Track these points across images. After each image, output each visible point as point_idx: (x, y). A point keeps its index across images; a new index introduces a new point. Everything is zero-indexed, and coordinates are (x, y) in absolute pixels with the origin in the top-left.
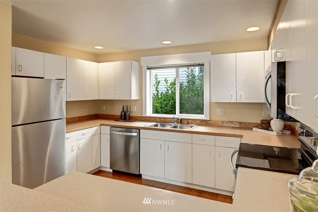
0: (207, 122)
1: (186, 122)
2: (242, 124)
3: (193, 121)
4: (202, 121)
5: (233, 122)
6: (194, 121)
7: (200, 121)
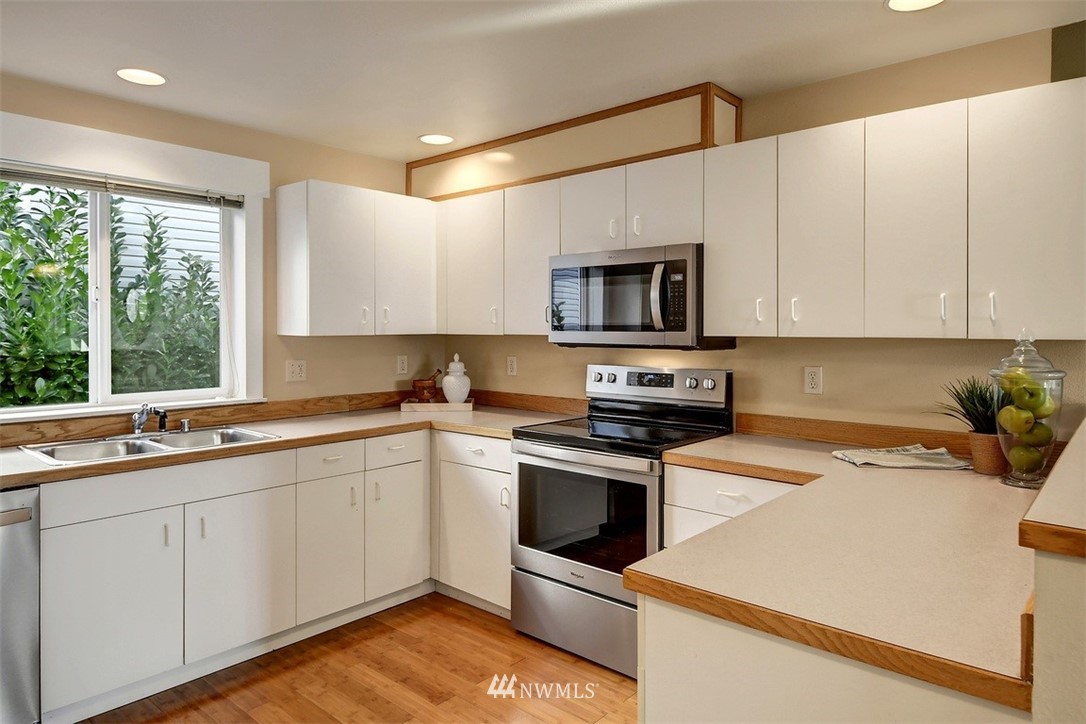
0: (254, 411)
1: (186, 421)
2: (355, 402)
3: (201, 414)
4: (240, 410)
5: (333, 398)
6: (209, 414)
7: (232, 409)
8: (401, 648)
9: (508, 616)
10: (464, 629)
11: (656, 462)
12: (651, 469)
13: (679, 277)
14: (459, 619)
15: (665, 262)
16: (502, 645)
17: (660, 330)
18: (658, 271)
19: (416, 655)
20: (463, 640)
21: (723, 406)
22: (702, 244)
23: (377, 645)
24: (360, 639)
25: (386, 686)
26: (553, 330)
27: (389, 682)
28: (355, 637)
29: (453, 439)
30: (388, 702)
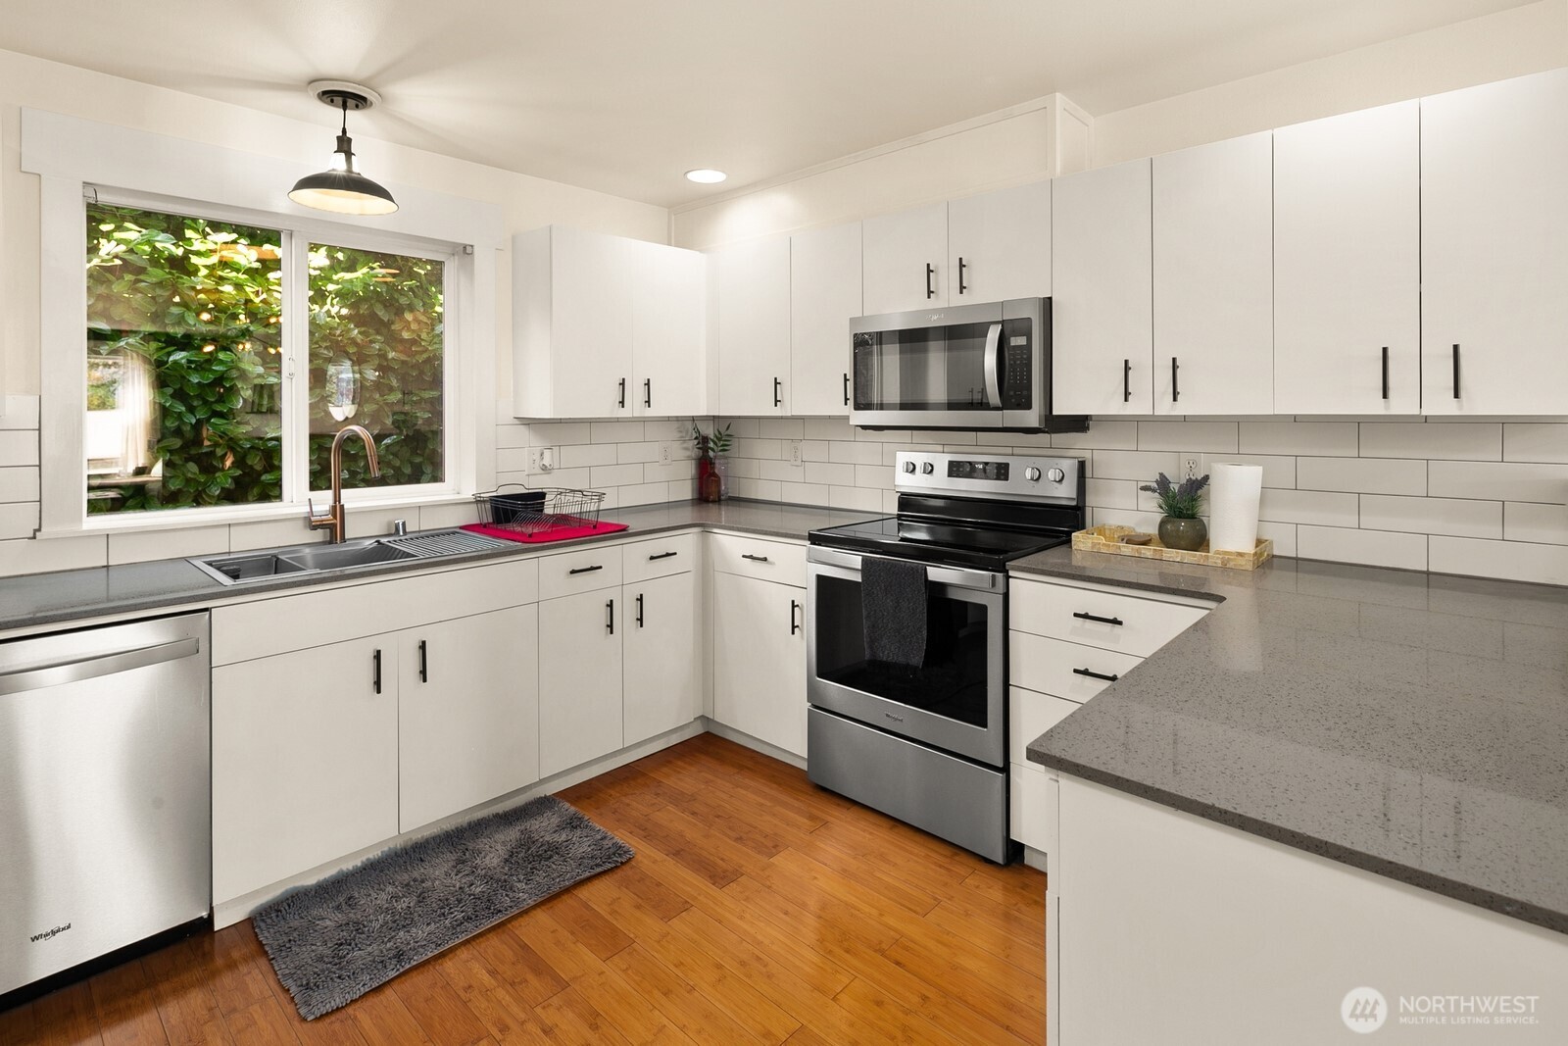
8: (670, 808)
9: (804, 766)
10: (747, 781)
11: (1000, 576)
12: (993, 585)
13: (1021, 341)
14: (741, 767)
15: (1003, 323)
16: (796, 804)
17: (997, 409)
18: (993, 334)
19: (691, 818)
20: (746, 798)
21: (1074, 503)
22: (1050, 299)
23: (638, 803)
24: (618, 795)
25: (655, 862)
26: (855, 409)
27: (659, 856)
28: (612, 792)
29: (731, 544)
30: (659, 884)
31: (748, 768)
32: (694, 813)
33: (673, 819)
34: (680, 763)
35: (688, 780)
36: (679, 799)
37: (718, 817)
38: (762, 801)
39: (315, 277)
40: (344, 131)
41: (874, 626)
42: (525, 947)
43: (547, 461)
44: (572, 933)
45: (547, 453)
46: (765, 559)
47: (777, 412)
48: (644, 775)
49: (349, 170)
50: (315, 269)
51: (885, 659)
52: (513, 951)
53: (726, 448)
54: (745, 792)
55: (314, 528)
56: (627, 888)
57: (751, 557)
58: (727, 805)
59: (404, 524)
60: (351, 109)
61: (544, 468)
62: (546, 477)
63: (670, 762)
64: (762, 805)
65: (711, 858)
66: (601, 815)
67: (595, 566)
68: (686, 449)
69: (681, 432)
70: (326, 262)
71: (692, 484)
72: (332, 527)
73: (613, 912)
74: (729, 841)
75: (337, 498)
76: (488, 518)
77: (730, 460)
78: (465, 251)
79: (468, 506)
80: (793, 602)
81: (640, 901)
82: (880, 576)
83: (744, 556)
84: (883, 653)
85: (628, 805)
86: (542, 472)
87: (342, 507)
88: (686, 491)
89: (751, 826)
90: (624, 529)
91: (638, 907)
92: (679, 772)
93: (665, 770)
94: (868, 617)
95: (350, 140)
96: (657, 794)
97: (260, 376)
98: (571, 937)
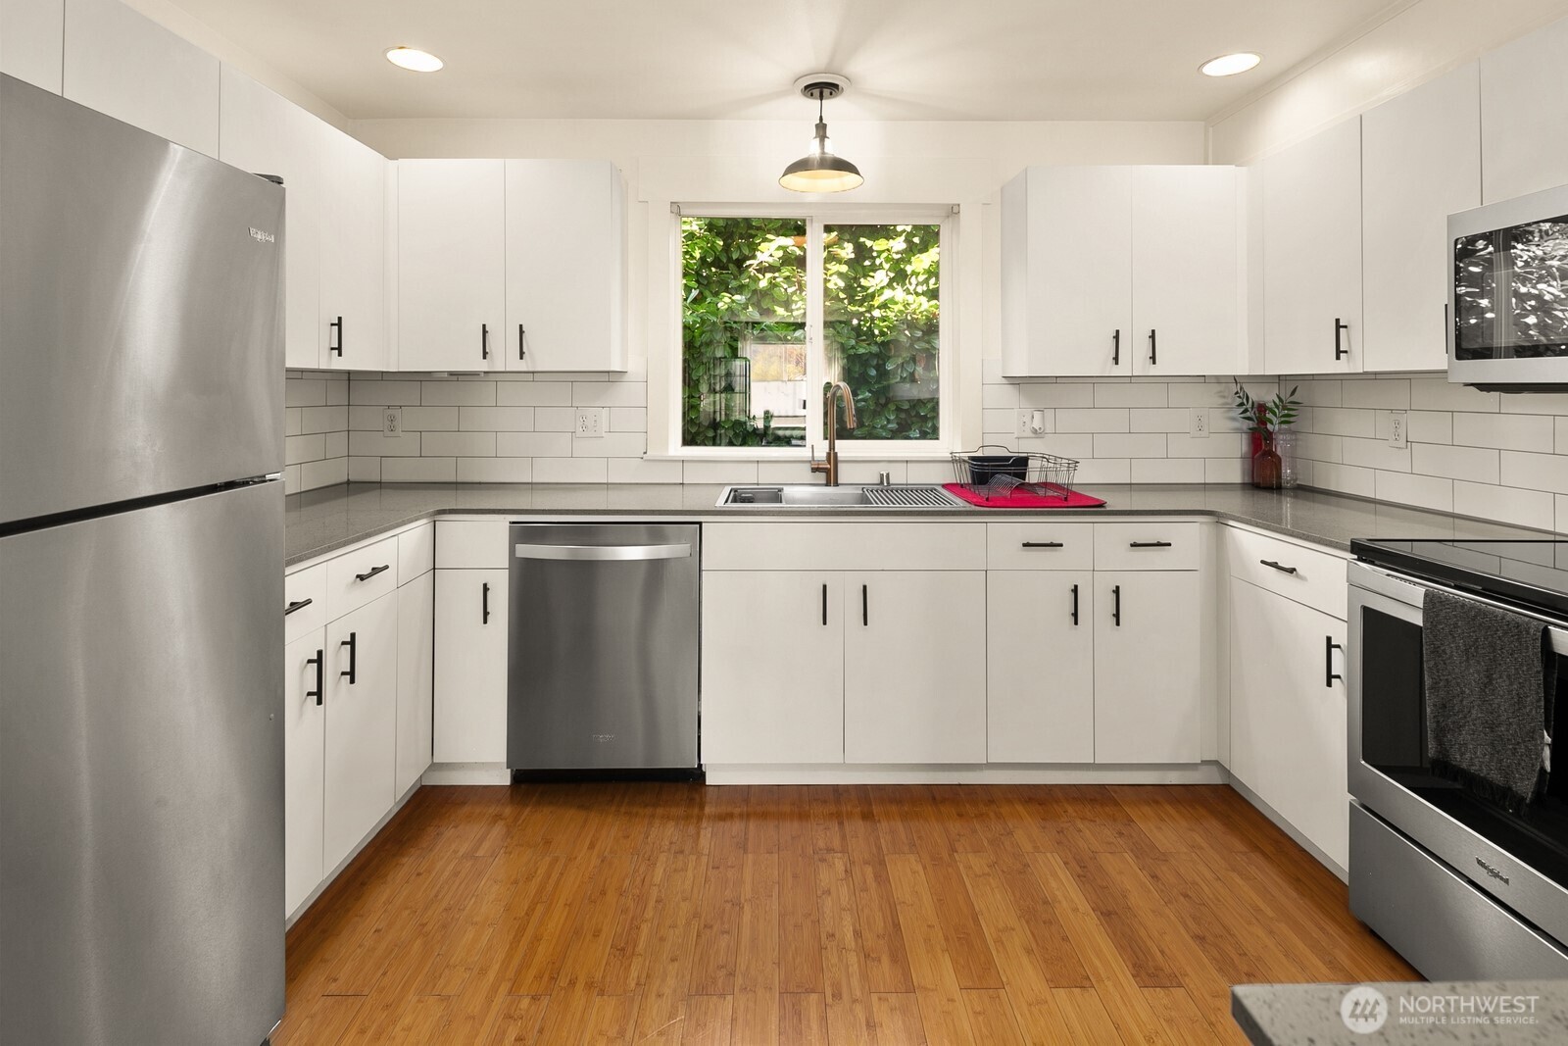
8: (1129, 857)
19: (1147, 881)
20: (1239, 891)
23: (1093, 834)
24: (1074, 814)
25: (1075, 910)
26: (1459, 357)
27: (1084, 906)
28: (1070, 810)
29: (1253, 543)
30: (1065, 939)
31: (1263, 854)
32: (1154, 877)
33: (1124, 871)
34: (1169, 808)
35: (1168, 834)
36: (1144, 852)
37: (1186, 896)
38: (1262, 905)
39: (898, 260)
40: (821, 119)
41: (1444, 706)
42: (897, 926)
43: (1037, 424)
44: (947, 939)
45: (1037, 415)
46: (1292, 571)
47: (1342, 367)
48: (1116, 804)
49: (823, 153)
50: (897, 253)
51: (1464, 766)
52: (885, 923)
53: (1291, 419)
54: (1241, 882)
55: (814, 470)
56: (1027, 922)
57: (1274, 565)
58: (1206, 889)
59: (888, 475)
60: (827, 98)
61: (1035, 431)
62: (1038, 442)
63: (1157, 802)
64: (1258, 910)
65: (1149, 943)
66: (1044, 828)
67: (1055, 542)
68: (1234, 419)
69: (1224, 397)
70: (904, 246)
71: (1243, 464)
72: (827, 471)
73: (998, 941)
74: (1183, 931)
75: (832, 447)
76: (966, 479)
77: (1300, 436)
78: (953, 211)
79: (946, 464)
80: (1329, 639)
81: (1034, 946)
82: (1456, 626)
83: (1263, 562)
84: (1462, 754)
85: (1080, 831)
86: (1034, 436)
87: (836, 454)
88: (1235, 473)
89: (1228, 931)
90: (1102, 505)
91: (1029, 951)
92: (1162, 820)
93: (1147, 809)
94: (1434, 688)
95: (826, 125)
96: (1121, 834)
97: (853, 347)
98: (943, 942)
